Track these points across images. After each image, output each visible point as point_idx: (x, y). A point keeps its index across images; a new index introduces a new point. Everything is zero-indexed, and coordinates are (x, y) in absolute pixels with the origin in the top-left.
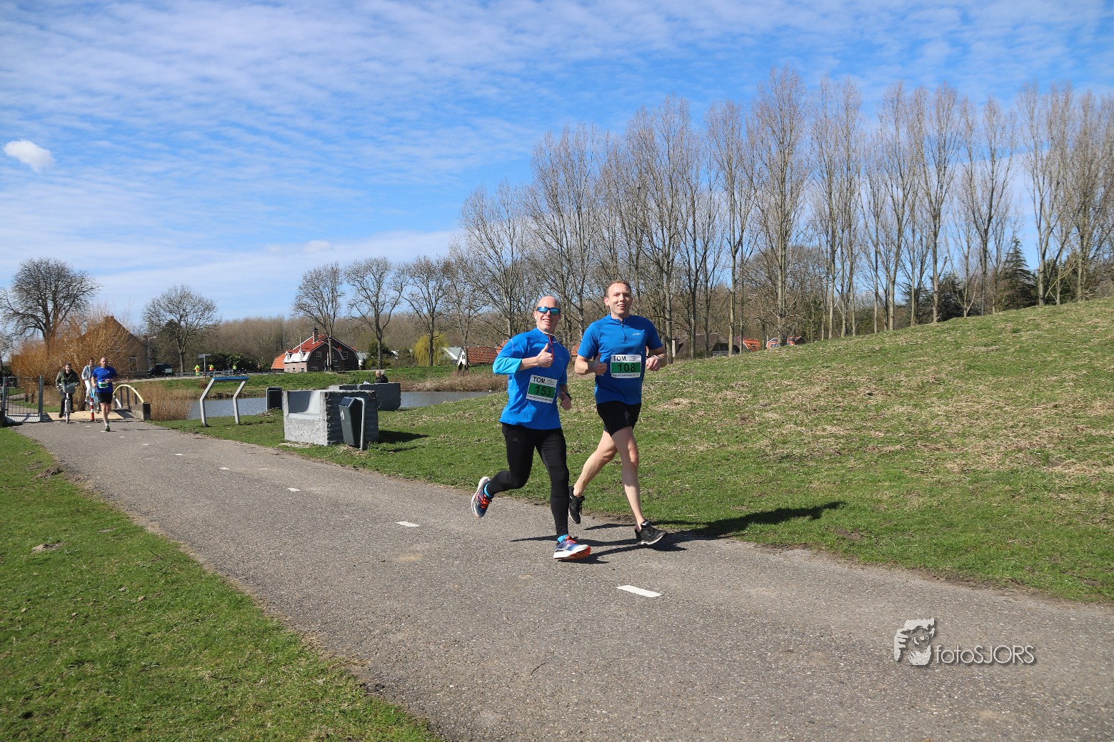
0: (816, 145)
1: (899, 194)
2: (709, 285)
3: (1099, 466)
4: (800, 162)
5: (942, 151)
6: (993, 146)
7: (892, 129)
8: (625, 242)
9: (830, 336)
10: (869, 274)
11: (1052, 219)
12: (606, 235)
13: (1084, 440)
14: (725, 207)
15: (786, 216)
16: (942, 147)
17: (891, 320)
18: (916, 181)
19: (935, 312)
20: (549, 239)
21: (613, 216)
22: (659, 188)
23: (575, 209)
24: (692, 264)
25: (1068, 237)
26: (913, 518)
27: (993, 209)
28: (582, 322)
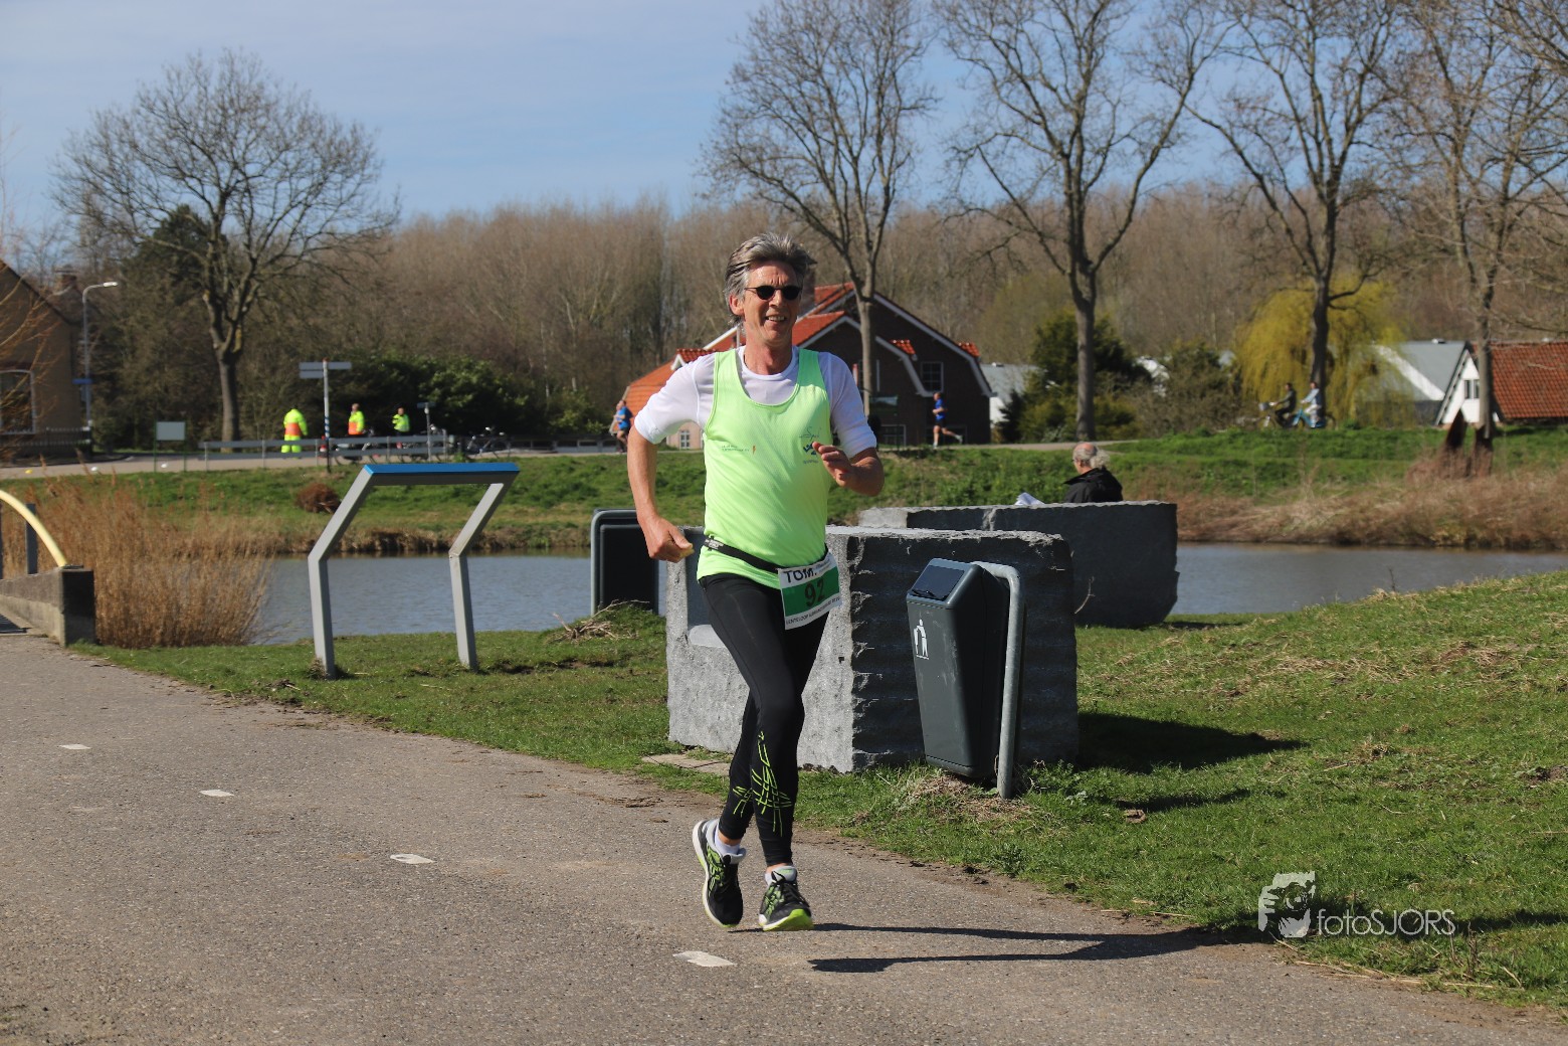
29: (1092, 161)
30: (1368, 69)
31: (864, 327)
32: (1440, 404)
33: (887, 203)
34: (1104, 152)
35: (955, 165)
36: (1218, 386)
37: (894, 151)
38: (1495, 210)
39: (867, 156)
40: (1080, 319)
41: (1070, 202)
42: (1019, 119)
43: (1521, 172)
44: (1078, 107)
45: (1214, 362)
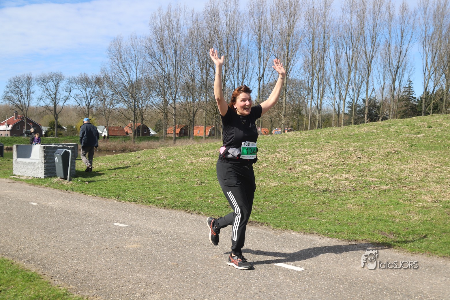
0: (307, 23)
1: (350, 53)
4: (298, 32)
5: (375, 30)
6: (403, 28)
7: (349, 17)
8: (200, 72)
9: (309, 128)
10: (329, 95)
11: (432, 69)
12: (189, 67)
14: (256, 55)
15: (289, 60)
16: (374, 27)
17: (342, 121)
18: (359, 46)
19: (366, 117)
20: (158, 68)
21: (194, 57)
22: (221, 43)
23: (173, 51)
24: (236, 87)
25: (439, 79)
26: (420, 226)
27: (400, 63)
28: (175, 115)
29: (57, 101)
30: (93, 92)
31: (25, 121)
32: (101, 134)
33: (29, 104)
34: (59, 100)
35: (38, 100)
36: (74, 130)
37: (30, 98)
38: (109, 110)
39: (26, 99)
40: (55, 121)
41: (54, 106)
42: (47, 95)
43: (112, 106)
44: (55, 94)
45: (73, 127)
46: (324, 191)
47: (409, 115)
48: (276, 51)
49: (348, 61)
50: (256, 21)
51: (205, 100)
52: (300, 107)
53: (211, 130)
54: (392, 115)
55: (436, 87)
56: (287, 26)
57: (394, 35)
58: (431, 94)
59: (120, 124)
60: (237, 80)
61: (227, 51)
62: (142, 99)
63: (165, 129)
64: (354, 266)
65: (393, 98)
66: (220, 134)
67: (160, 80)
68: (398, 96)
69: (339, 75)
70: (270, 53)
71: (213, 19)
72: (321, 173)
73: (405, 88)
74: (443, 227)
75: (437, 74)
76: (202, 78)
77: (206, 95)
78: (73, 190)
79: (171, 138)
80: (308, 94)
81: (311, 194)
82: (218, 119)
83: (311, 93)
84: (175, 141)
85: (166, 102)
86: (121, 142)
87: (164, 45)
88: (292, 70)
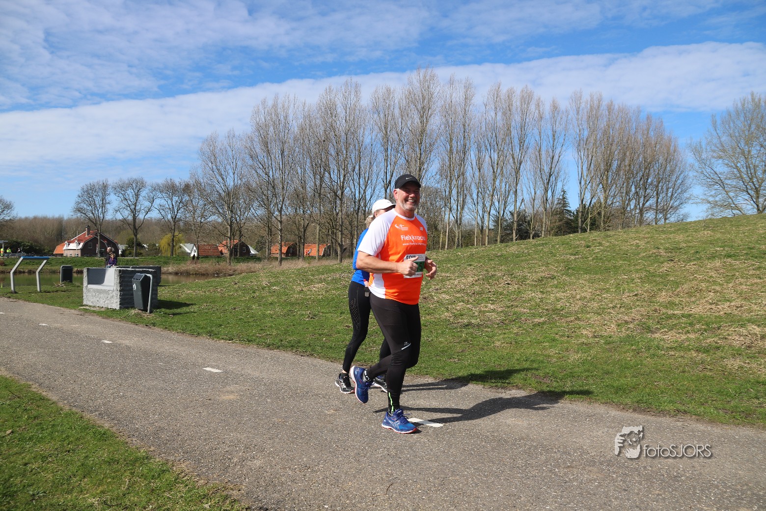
0: (444, 120)
1: (495, 156)
2: (367, 209)
3: (683, 334)
4: (432, 130)
5: (523, 130)
6: (554, 129)
7: (493, 114)
8: (312, 177)
9: (446, 247)
10: (471, 207)
11: (588, 178)
12: (299, 171)
13: (663, 317)
14: (381, 157)
15: (422, 164)
16: (522, 127)
17: (487, 238)
18: (506, 149)
19: (514, 234)
20: (260, 172)
21: (305, 159)
22: (338, 142)
23: (279, 152)
24: (357, 195)
25: (597, 190)
26: (579, 367)
27: (553, 170)
28: (281, 230)
29: (137, 213)
30: (181, 202)
32: (190, 253)
33: (104, 217)
34: (139, 212)
36: (156, 249)
38: (200, 224)
40: (135, 238)
41: (133, 219)
44: (135, 205)
45: (155, 245)
46: (467, 326)
47: (565, 233)
48: (405, 153)
49: (492, 166)
50: (382, 115)
51: (319, 213)
52: (435, 221)
53: (325, 249)
54: (545, 231)
55: (594, 198)
56: (419, 123)
57: (545, 137)
58: (588, 209)
59: (212, 242)
60: (358, 187)
61: (347, 152)
62: (240, 211)
63: (269, 247)
64: (502, 419)
65: (546, 210)
66: (337, 253)
67: (263, 187)
68: (552, 209)
69: (482, 182)
70: (399, 155)
71: (329, 112)
72: (462, 303)
73: (559, 199)
74: (605, 367)
75: (594, 185)
76: (315, 184)
77: (320, 205)
78: (154, 325)
79: (277, 258)
80: (446, 205)
81: (450, 329)
82: (334, 235)
83: (448, 204)
84: (281, 263)
85: (271, 214)
86: (214, 264)
87: (269, 143)
88: (426, 176)
